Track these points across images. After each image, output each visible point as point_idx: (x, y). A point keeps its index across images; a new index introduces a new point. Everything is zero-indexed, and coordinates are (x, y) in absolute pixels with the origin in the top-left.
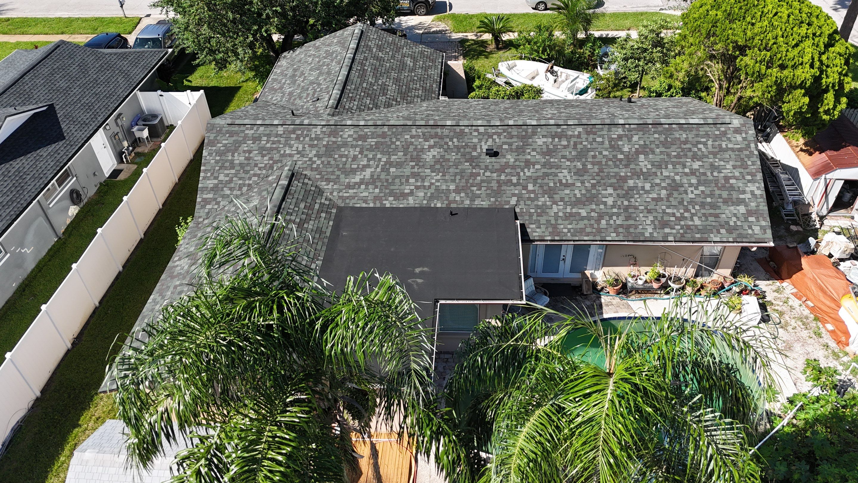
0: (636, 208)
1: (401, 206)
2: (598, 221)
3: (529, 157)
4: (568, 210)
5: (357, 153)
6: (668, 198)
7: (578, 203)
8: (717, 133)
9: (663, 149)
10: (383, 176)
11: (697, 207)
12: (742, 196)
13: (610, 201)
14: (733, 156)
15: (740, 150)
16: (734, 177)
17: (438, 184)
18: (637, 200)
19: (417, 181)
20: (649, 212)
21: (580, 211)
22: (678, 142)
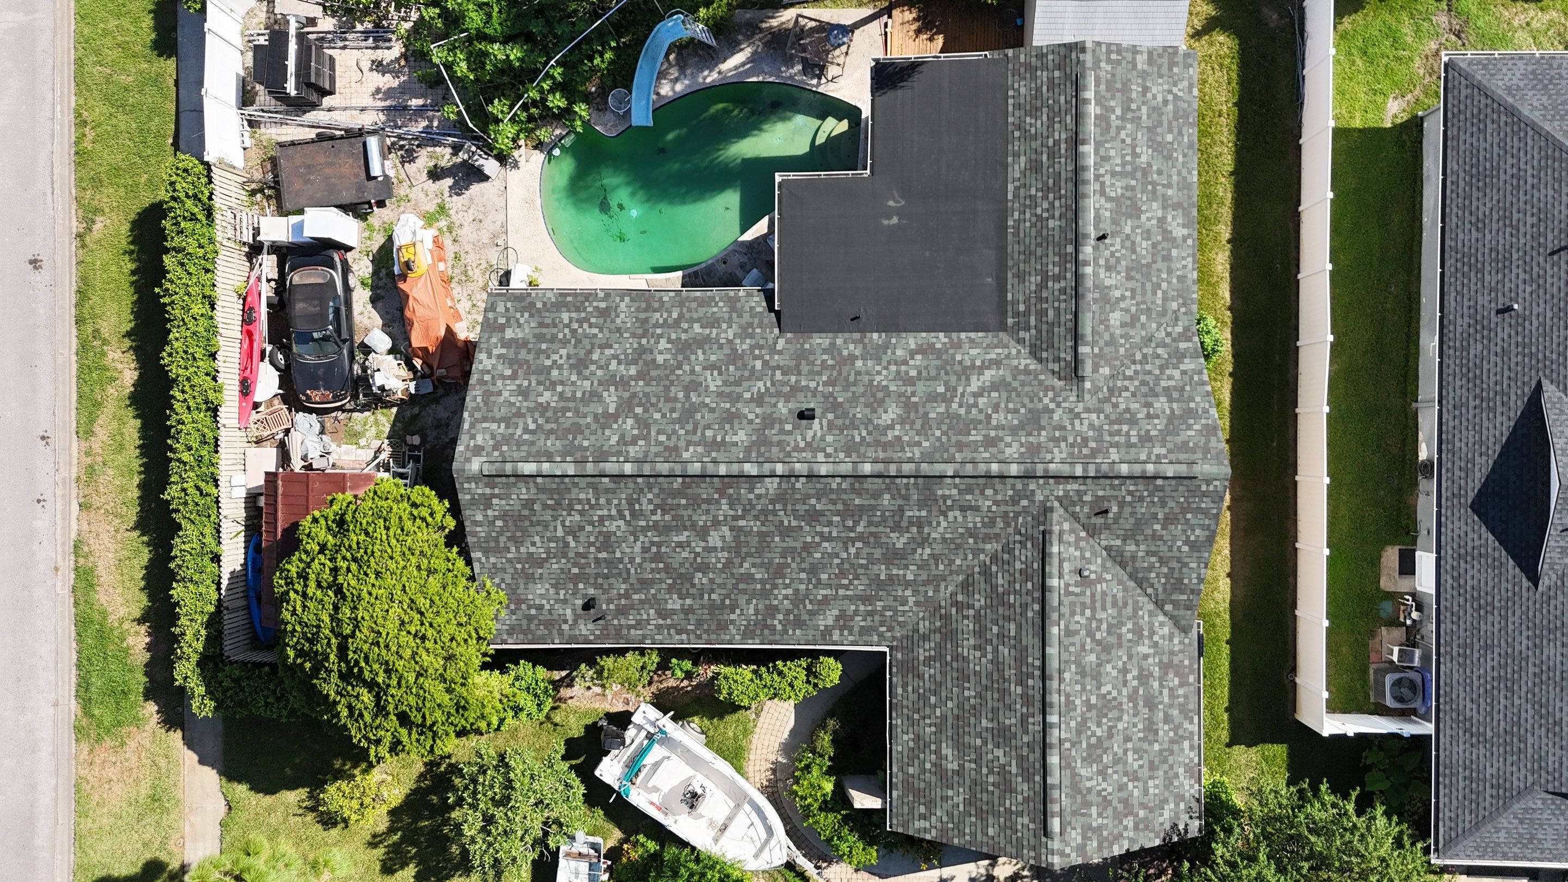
0: (633, 335)
1: (924, 334)
2: (681, 316)
3: (758, 410)
4: (714, 331)
5: (994, 416)
6: (593, 348)
7: (702, 342)
8: (505, 448)
9: (582, 421)
10: (953, 379)
11: (561, 336)
12: (504, 351)
13: (663, 344)
14: (496, 409)
15: (485, 419)
16: (503, 377)
17: (878, 368)
18: (630, 344)
19: (907, 373)
20: (618, 330)
21: (700, 330)
22: (560, 433)
